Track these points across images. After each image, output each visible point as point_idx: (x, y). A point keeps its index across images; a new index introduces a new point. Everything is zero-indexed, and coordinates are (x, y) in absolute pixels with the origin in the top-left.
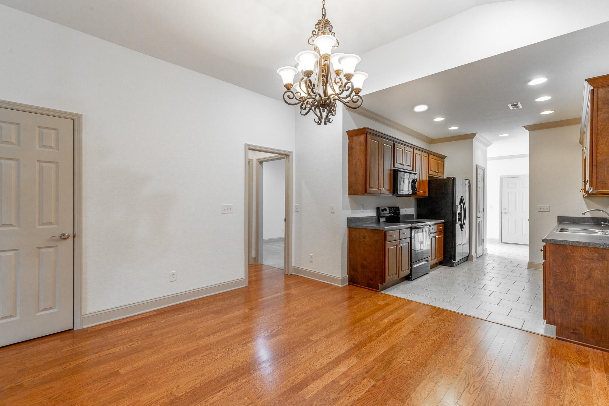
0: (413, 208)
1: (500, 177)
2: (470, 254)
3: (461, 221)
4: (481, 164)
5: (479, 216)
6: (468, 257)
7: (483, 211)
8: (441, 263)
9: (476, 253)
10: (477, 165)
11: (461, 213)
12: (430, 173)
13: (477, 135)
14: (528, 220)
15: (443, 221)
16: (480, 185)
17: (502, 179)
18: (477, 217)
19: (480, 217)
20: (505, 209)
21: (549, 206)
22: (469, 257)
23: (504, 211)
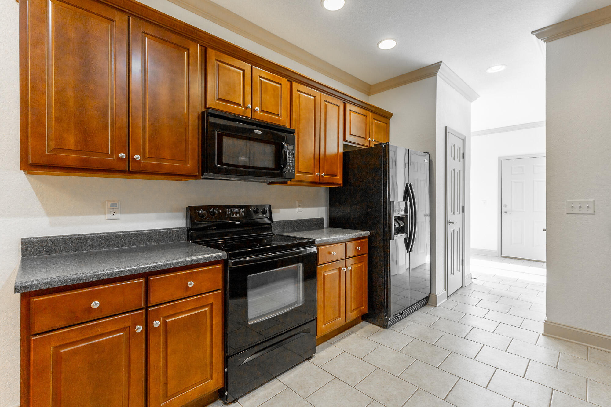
0: (322, 206)
1: (499, 158)
2: (433, 292)
3: (407, 234)
4: (455, 126)
5: (450, 221)
6: (427, 298)
7: (463, 211)
8: (366, 317)
9: (446, 287)
10: (446, 127)
11: (407, 216)
12: (347, 139)
13: (442, 65)
14: (544, 230)
15: (367, 233)
16: (455, 164)
17: (501, 162)
18: (447, 222)
19: (453, 223)
20: (506, 206)
21: (594, 201)
22: (430, 298)
23: (504, 209)
